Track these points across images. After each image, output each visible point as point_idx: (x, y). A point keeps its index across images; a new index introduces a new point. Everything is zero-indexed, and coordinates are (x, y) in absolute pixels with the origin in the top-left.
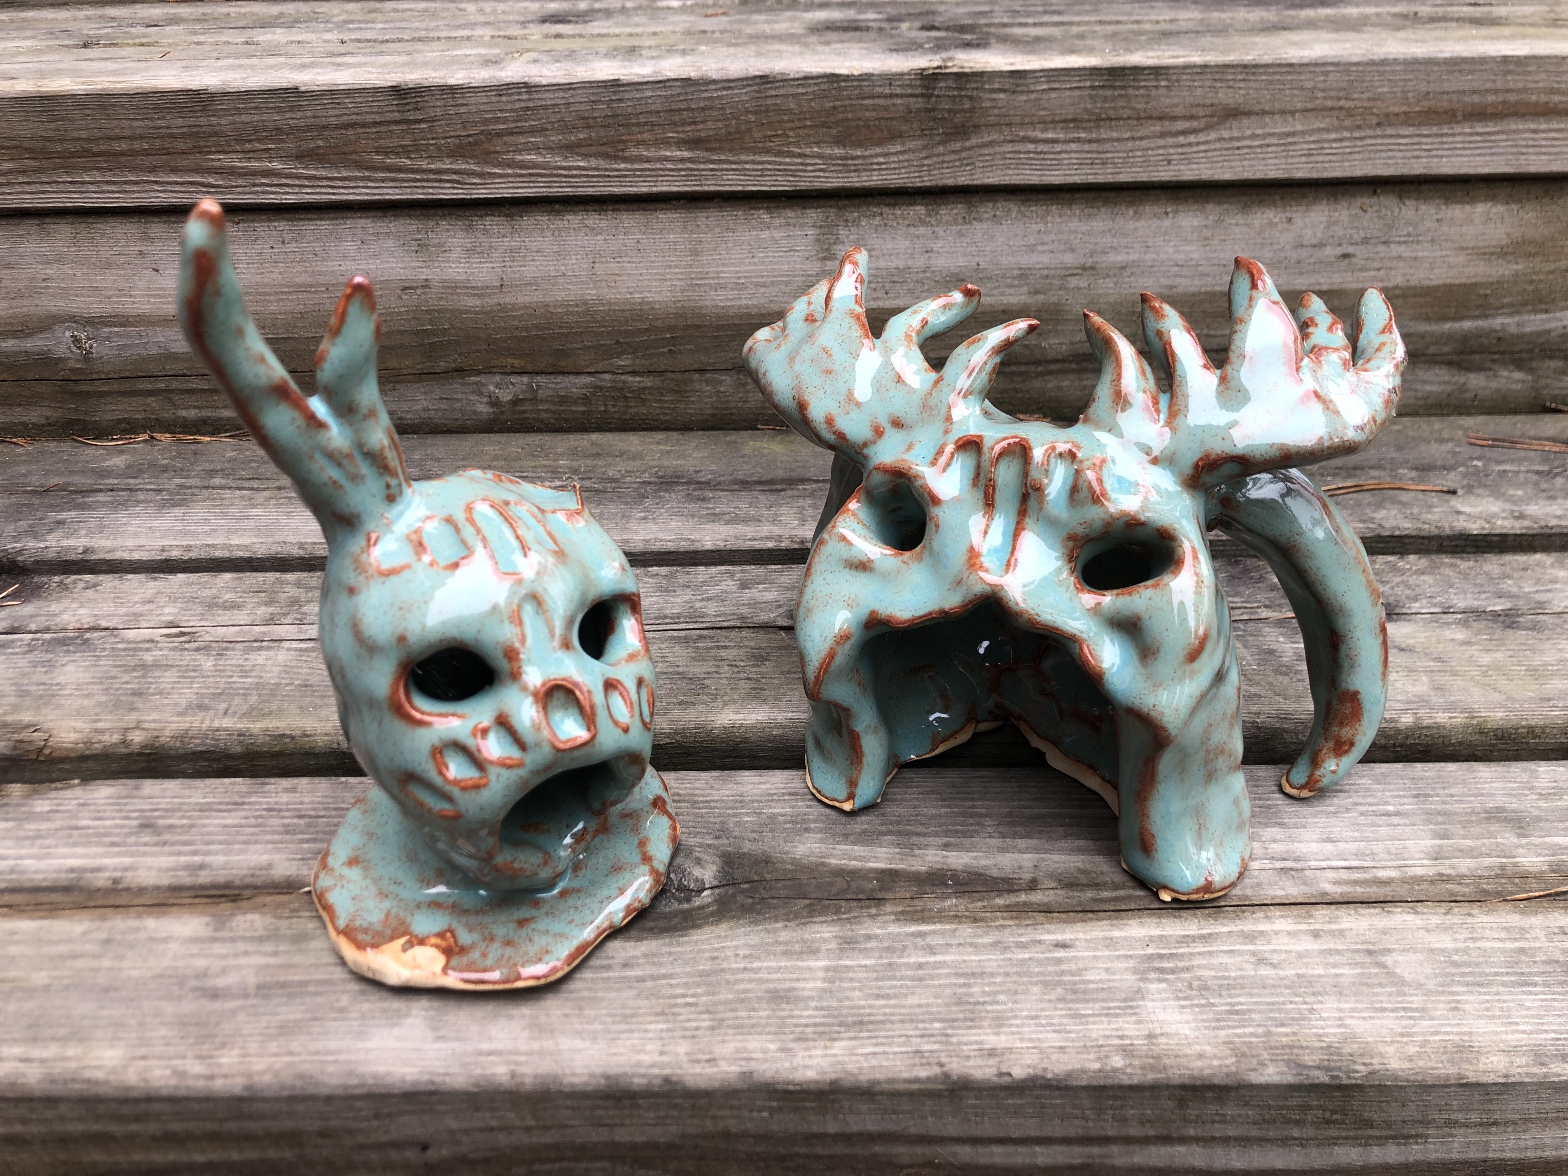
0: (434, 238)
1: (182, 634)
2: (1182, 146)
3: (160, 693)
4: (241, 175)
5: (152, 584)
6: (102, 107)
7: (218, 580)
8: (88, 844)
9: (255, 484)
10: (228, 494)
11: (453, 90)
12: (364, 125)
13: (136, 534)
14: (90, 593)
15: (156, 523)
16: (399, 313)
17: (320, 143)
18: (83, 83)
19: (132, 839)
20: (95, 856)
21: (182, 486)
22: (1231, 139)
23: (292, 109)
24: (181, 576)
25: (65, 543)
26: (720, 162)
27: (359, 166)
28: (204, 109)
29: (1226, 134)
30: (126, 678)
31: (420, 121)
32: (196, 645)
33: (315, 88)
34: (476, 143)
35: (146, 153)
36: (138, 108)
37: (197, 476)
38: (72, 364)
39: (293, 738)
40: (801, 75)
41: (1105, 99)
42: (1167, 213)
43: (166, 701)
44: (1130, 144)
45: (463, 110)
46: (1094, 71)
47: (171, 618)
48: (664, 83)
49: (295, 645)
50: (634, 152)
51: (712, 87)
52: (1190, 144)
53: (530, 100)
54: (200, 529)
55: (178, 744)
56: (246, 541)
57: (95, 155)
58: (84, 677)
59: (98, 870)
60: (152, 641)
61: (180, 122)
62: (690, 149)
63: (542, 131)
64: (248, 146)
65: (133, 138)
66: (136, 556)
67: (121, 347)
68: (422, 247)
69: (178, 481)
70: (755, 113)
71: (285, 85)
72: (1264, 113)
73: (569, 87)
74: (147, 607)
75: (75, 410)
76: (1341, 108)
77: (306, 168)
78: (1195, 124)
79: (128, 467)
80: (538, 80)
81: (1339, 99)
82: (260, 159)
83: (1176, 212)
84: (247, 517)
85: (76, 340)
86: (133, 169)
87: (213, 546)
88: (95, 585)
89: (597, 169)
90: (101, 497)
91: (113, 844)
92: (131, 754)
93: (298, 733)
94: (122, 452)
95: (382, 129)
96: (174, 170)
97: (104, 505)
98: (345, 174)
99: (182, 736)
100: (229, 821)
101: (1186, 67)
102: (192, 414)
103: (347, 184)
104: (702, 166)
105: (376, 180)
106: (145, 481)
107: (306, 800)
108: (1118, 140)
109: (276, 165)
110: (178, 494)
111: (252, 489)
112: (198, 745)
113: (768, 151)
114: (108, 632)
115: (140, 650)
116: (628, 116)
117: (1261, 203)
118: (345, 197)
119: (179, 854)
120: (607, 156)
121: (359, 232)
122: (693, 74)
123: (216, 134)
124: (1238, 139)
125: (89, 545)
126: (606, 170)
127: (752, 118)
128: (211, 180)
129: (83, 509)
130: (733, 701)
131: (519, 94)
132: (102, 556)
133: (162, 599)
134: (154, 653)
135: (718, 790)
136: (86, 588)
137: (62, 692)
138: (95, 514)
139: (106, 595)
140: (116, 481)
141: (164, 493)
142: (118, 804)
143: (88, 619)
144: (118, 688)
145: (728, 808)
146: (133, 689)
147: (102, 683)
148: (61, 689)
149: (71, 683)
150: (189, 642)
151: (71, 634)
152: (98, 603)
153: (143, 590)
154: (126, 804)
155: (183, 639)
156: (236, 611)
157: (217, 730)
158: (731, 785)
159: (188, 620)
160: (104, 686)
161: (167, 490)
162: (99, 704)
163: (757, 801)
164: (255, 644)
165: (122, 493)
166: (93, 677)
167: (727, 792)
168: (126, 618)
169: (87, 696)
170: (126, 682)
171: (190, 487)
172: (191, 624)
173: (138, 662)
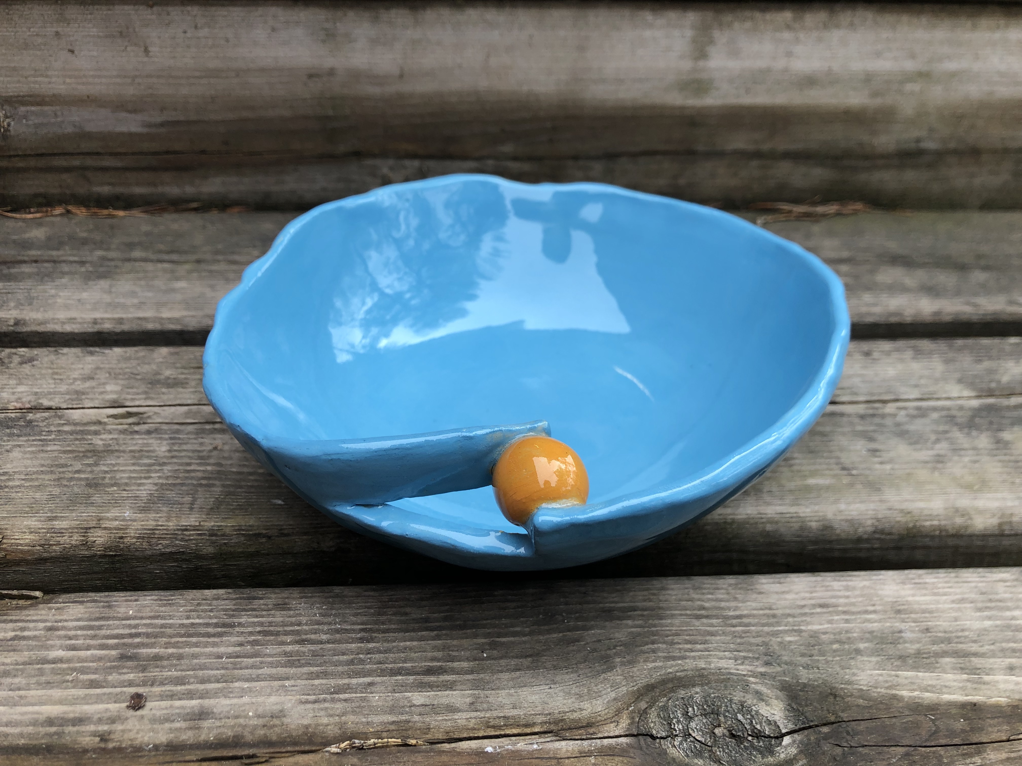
0: (341, 28)
1: (130, 415)
3: (116, 484)
5: (89, 359)
7: (155, 355)
8: (63, 684)
9: (174, 257)
10: (150, 266)
13: (67, 307)
14: (27, 369)
15: (85, 295)
16: (305, 99)
19: (113, 677)
20: (75, 701)
21: (104, 258)
24: (117, 350)
30: (78, 466)
32: (146, 427)
37: (118, 249)
39: (269, 537)
43: (125, 494)
47: (114, 396)
54: (130, 301)
55: (145, 545)
56: (176, 314)
58: (32, 465)
59: (79, 721)
60: (99, 423)
66: (68, 328)
68: (330, 36)
69: (100, 253)
74: (88, 384)
79: (49, 239)
84: (173, 290)
87: (144, 319)
88: (31, 360)
90: (26, 269)
91: (93, 684)
92: (94, 556)
94: (40, 225)
97: (30, 276)
99: (149, 536)
100: (222, 650)
102: (105, 190)
107: (304, 619)
110: (101, 266)
111: (173, 262)
112: (167, 546)
114: (52, 413)
115: (89, 432)
119: (172, 696)
121: (270, 19)
125: (20, 317)
129: (9, 280)
132: (34, 328)
133: (102, 376)
134: (103, 436)
135: (744, 602)
136: (21, 363)
137: (11, 483)
138: (22, 285)
139: (43, 371)
140: (39, 253)
141: (87, 265)
142: (91, 628)
143: (29, 398)
144: (71, 479)
145: (764, 625)
146: (87, 479)
147: (52, 472)
148: (8, 480)
149: (20, 473)
150: (138, 424)
151: (13, 415)
152: (36, 379)
153: (81, 366)
154: (100, 628)
155: (130, 420)
156: (181, 390)
157: (186, 530)
158: (754, 596)
159: (133, 400)
160: (54, 477)
161: (91, 262)
162: (53, 497)
163: (789, 615)
164: (208, 427)
165: (46, 265)
166: (43, 465)
167: (754, 605)
168: (68, 397)
169: (38, 488)
170: (78, 472)
171: (112, 260)
172: (137, 403)
173: (87, 447)
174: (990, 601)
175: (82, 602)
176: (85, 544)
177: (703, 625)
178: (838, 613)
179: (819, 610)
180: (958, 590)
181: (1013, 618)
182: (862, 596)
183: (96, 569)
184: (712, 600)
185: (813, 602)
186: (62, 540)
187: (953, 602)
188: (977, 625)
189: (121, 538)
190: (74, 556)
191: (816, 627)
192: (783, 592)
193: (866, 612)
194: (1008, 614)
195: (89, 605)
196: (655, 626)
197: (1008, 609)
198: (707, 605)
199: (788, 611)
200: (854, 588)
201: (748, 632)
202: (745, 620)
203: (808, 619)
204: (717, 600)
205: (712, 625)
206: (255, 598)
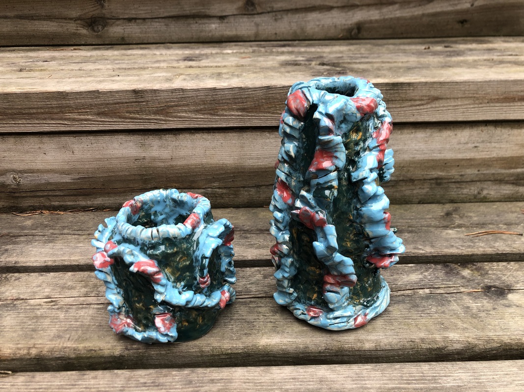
0: (147, 142)
1: (52, 301)
2: (418, 110)
3: (43, 330)
4: (77, 121)
5: (41, 278)
6: (26, 98)
7: (66, 276)
9: (80, 232)
10: (69, 237)
11: (155, 91)
12: (122, 103)
13: (35, 256)
14: (17, 282)
15: (43, 250)
16: (134, 168)
17: (106, 109)
18: (20, 89)
21: (52, 234)
22: (436, 107)
23: (96, 98)
24: (52, 274)
25: (8, 260)
26: (252, 116)
27: (120, 117)
28: (64, 98)
29: (434, 106)
30: (30, 323)
31: (143, 102)
32: (57, 307)
33: (105, 91)
34: (163, 109)
35: (42, 113)
36: (40, 98)
37: (58, 229)
38: (13, 186)
39: (95, 351)
40: (282, 86)
41: (391, 94)
42: (412, 133)
43: (45, 334)
44: (400, 109)
45: (159, 98)
46: (387, 84)
47: (48, 294)
48: (232, 89)
49: (96, 306)
50: (221, 113)
51: (249, 90)
52: (421, 109)
53: (183, 95)
54: (59, 253)
55: (50, 354)
56: (76, 258)
57: (23, 114)
58: (13, 322)
60: (40, 305)
61: (55, 103)
62: (241, 112)
63: (187, 105)
64: (80, 111)
65: (38, 108)
66: (35, 264)
67: (31, 181)
68: (143, 145)
69: (51, 231)
70: (265, 99)
71: (94, 90)
72: (447, 98)
73: (198, 90)
74: (39, 289)
75: (13, 202)
76: (475, 97)
77: (101, 118)
78: (423, 102)
79: (33, 225)
80: (186, 88)
81: (474, 94)
82: (84, 115)
83: (415, 132)
84: (77, 247)
85: (14, 178)
86: (37, 119)
87: (64, 260)
88: (19, 278)
89: (207, 119)
90: (22, 239)
92: (31, 358)
93: (97, 349)
94: (30, 219)
95: (129, 104)
96: (53, 119)
97: (23, 242)
98: (115, 120)
99: (51, 351)
101: (420, 83)
102: (57, 203)
103: (116, 123)
104: (245, 118)
105: (126, 122)
106: (38, 232)
107: (101, 383)
108: (395, 108)
109: (90, 117)
110: (51, 237)
111: (79, 235)
112: (58, 355)
113: (269, 113)
114: (23, 301)
115: (36, 309)
116: (219, 100)
117: (446, 129)
118: (115, 128)
120: (211, 114)
121: (120, 140)
122: (243, 86)
123: (68, 107)
124: (438, 107)
125: (17, 260)
126: (211, 119)
127: (264, 101)
128: (66, 122)
129: (15, 244)
130: (266, 333)
131: (180, 92)
132: (22, 265)
133: (44, 285)
134: (41, 311)
135: (264, 377)
136: (15, 280)
137: (5, 330)
138: (20, 246)
139: (23, 283)
140: (28, 231)
141: (46, 237)
142: (26, 385)
143: (16, 295)
144: (27, 328)
145: (269, 386)
146: (32, 328)
147: (20, 325)
148: (4, 328)
149: (9, 326)
150: (55, 305)
151: (9, 302)
152: (20, 287)
153: (37, 281)
154: (29, 385)
155: (52, 304)
156: (73, 291)
157: (65, 348)
158: (269, 375)
159: (54, 295)
160: (21, 327)
161: (47, 235)
162: (19, 336)
163: (280, 382)
164: (81, 306)
165: (30, 237)
166: (17, 323)
167: (267, 378)
168: (30, 294)
169: (15, 331)
170: (30, 325)
171: (55, 234)
172: (56, 297)
173: (34, 315)
174: (359, 377)
175: (24, 376)
176: (28, 354)
177: (246, 386)
178: (298, 382)
179: (291, 380)
180: (348, 373)
181: (366, 384)
182: (310, 375)
183: (32, 363)
184: (252, 376)
185: (290, 377)
186: (20, 352)
187: (344, 377)
188: (350, 386)
189: (41, 351)
190: (24, 358)
191: (288, 387)
192: (280, 373)
193: (310, 381)
194: (364, 382)
195: (27, 377)
196: (228, 386)
197: (365, 380)
198: (250, 378)
199: (280, 381)
200: (308, 372)
201: (262, 388)
202: (262, 384)
203: (286, 384)
204: (255, 376)
205: (250, 386)
206: (85, 375)
